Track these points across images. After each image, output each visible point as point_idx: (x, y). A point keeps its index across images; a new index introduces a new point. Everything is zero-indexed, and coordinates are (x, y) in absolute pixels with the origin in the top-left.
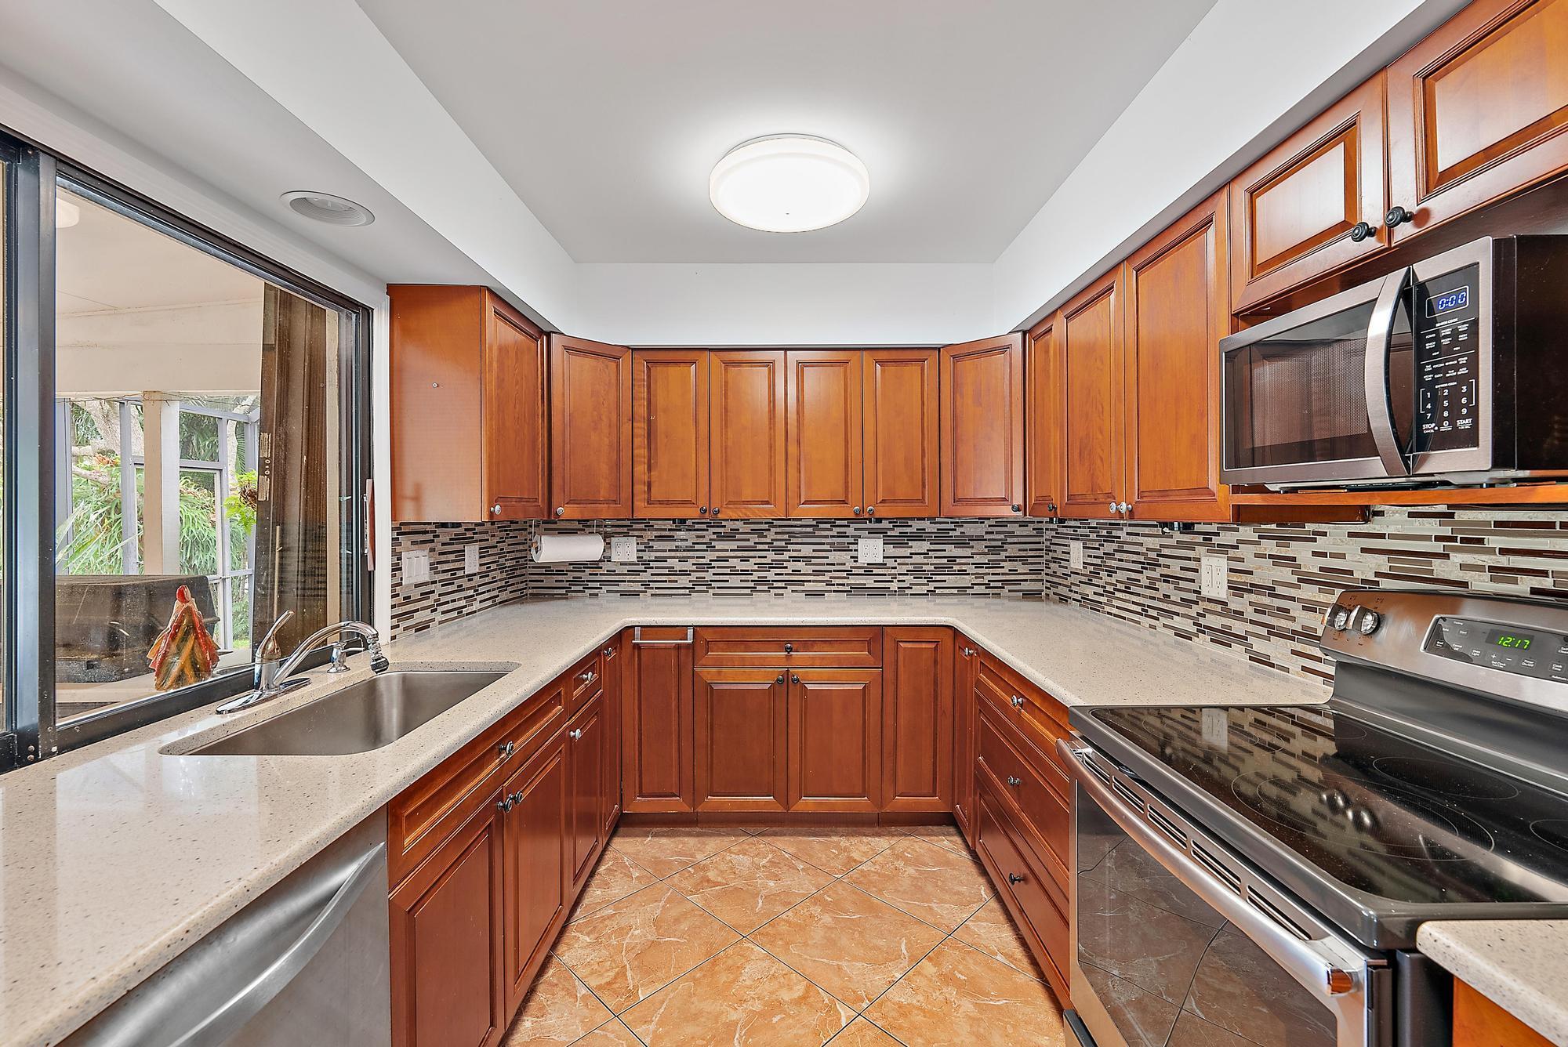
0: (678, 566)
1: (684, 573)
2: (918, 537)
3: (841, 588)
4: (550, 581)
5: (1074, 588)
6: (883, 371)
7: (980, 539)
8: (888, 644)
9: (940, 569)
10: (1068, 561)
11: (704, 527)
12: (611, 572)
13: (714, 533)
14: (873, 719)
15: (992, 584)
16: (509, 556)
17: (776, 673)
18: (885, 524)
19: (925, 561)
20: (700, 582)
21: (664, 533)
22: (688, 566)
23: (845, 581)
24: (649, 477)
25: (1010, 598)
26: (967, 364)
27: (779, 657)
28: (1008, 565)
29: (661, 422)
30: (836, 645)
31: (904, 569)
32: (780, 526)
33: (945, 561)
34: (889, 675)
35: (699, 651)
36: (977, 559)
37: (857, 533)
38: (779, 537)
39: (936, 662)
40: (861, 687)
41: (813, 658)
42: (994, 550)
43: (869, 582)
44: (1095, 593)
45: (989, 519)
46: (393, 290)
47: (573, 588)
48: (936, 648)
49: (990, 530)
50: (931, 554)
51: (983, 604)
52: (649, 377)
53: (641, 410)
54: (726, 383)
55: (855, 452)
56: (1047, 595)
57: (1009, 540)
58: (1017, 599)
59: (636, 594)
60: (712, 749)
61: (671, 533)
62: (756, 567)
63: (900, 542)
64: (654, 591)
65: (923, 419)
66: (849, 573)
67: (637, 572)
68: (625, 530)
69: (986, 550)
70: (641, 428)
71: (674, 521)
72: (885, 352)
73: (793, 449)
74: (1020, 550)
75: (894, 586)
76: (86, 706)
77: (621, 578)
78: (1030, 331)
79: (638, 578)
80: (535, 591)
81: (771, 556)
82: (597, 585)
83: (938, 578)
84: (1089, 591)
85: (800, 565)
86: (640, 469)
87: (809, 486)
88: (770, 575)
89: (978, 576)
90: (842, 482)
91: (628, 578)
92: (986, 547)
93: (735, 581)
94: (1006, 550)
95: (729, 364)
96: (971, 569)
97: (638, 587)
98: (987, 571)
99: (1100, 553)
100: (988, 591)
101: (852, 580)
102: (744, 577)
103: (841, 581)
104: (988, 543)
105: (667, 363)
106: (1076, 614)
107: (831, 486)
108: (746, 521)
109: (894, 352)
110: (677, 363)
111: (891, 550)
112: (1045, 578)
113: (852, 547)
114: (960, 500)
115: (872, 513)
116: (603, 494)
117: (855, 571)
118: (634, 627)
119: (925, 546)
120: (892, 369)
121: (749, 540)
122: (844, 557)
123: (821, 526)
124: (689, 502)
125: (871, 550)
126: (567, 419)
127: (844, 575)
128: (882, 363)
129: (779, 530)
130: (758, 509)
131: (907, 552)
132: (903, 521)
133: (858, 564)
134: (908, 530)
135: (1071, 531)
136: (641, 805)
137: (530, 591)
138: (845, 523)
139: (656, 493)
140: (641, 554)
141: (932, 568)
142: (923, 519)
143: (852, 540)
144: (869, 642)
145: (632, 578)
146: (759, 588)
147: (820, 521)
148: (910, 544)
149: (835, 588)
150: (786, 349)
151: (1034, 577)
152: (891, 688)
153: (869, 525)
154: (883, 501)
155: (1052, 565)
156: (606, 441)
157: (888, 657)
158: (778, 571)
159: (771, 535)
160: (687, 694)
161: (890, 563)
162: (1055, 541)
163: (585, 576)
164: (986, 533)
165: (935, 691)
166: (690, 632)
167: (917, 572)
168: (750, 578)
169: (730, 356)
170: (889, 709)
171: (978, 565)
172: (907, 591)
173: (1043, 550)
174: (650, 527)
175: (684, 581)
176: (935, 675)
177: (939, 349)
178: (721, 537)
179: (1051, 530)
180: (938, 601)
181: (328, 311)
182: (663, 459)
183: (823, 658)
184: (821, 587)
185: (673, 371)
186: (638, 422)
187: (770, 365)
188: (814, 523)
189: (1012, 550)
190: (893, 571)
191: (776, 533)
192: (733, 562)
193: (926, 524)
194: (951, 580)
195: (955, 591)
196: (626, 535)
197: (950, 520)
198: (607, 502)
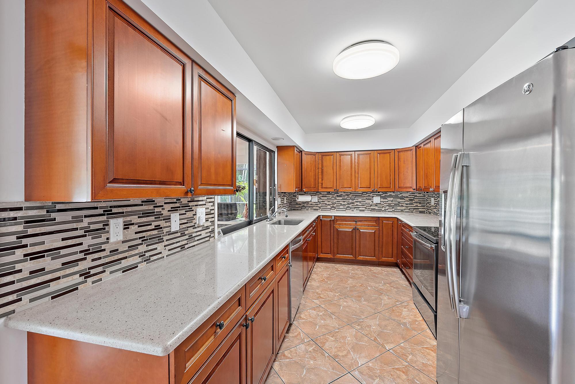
0: (328, 203)
1: (329, 205)
2: (390, 196)
3: (369, 209)
4: (297, 206)
5: (432, 210)
6: (380, 156)
7: (407, 197)
8: (380, 221)
9: (396, 205)
10: (431, 203)
11: (334, 194)
12: (311, 204)
13: (336, 195)
14: (377, 239)
15: (411, 209)
16: (290, 200)
17: (353, 227)
18: (380, 193)
19: (392, 203)
20: (333, 207)
21: (324, 195)
22: (330, 203)
23: (370, 208)
24: (322, 182)
25: (416, 213)
26: (401, 154)
27: (354, 224)
28: (415, 204)
29: (325, 169)
30: (367, 221)
31: (386, 205)
32: (353, 194)
33: (397, 203)
34: (381, 229)
35: (335, 222)
36: (406, 202)
37: (373, 195)
38: (353, 196)
39: (393, 226)
40: (374, 231)
41: (362, 224)
42: (411, 200)
43: (376, 208)
44: (436, 211)
45: (410, 192)
46: (278, 147)
47: (303, 208)
48: (393, 223)
49: (410, 195)
50: (393, 201)
51: (408, 214)
52: (322, 159)
53: (320, 166)
54: (340, 160)
55: (372, 175)
56: (426, 212)
57: (415, 198)
58: (418, 213)
59: (317, 210)
60: (338, 244)
61: (326, 195)
62: (347, 204)
63: (384, 198)
64: (322, 209)
65: (390, 167)
66: (371, 205)
67: (317, 205)
68: (315, 194)
69: (409, 200)
70: (320, 170)
71: (327, 192)
72: (380, 151)
73: (357, 175)
74: (419, 200)
75: (383, 209)
76: (226, 225)
77: (314, 206)
78: (417, 146)
79: (318, 206)
80: (294, 208)
81: (351, 201)
82: (308, 207)
83: (395, 207)
84: (435, 210)
85: (358, 203)
86: (320, 180)
87: (361, 184)
88: (350, 206)
89: (406, 207)
90: (369, 183)
91: (315, 206)
92: (409, 199)
93: (341, 207)
94: (415, 200)
95: (340, 155)
96: (404, 205)
97: (318, 208)
98: (409, 205)
99: (437, 201)
100: (409, 211)
101: (372, 207)
102: (344, 206)
103: (369, 208)
104: (409, 198)
105: (326, 155)
106: (433, 217)
107: (367, 184)
108: (344, 192)
109: (383, 151)
110: (328, 155)
111: (382, 200)
112: (426, 208)
113: (372, 199)
114: (400, 187)
115: (377, 190)
116: (312, 186)
117: (372, 205)
118: (320, 216)
119: (392, 199)
120: (382, 155)
121: (345, 197)
122: (370, 201)
123: (363, 194)
124: (332, 188)
125: (377, 200)
126: (305, 169)
127: (370, 206)
128: (379, 154)
129: (353, 195)
130: (348, 189)
131: (387, 200)
132: (386, 193)
133: (373, 203)
134: (387, 195)
135: (431, 195)
136: (322, 255)
137: (293, 208)
138: (370, 193)
139: (324, 186)
140: (318, 200)
141: (394, 204)
142: (391, 192)
143: (372, 197)
144: (376, 221)
145: (316, 206)
146: (347, 209)
147: (363, 192)
148: (388, 198)
149: (367, 209)
150: (355, 151)
151: (423, 207)
152: (381, 232)
153: (376, 193)
154: (379, 188)
155: (427, 204)
156: (313, 174)
157: (381, 225)
158: (352, 205)
159: (351, 196)
160: (332, 231)
161: (382, 203)
162: (428, 198)
163: (305, 205)
164: (409, 196)
165: (393, 233)
166: (333, 217)
167: (389, 205)
168: (345, 206)
169: (341, 153)
170: (381, 237)
171: (406, 204)
172: (387, 210)
173: (425, 200)
174: (321, 194)
175: (329, 207)
176: (393, 229)
177: (394, 150)
178: (338, 196)
179: (428, 195)
180: (395, 213)
181: (267, 152)
182: (325, 178)
183: (364, 224)
184: (364, 209)
185: (328, 157)
186: (320, 169)
187: (351, 155)
188: (362, 193)
189: (416, 200)
190: (383, 205)
191: (352, 195)
192: (341, 202)
193: (392, 193)
194: (399, 208)
195: (400, 211)
196: (315, 195)
197: (399, 192)
198: (313, 188)
